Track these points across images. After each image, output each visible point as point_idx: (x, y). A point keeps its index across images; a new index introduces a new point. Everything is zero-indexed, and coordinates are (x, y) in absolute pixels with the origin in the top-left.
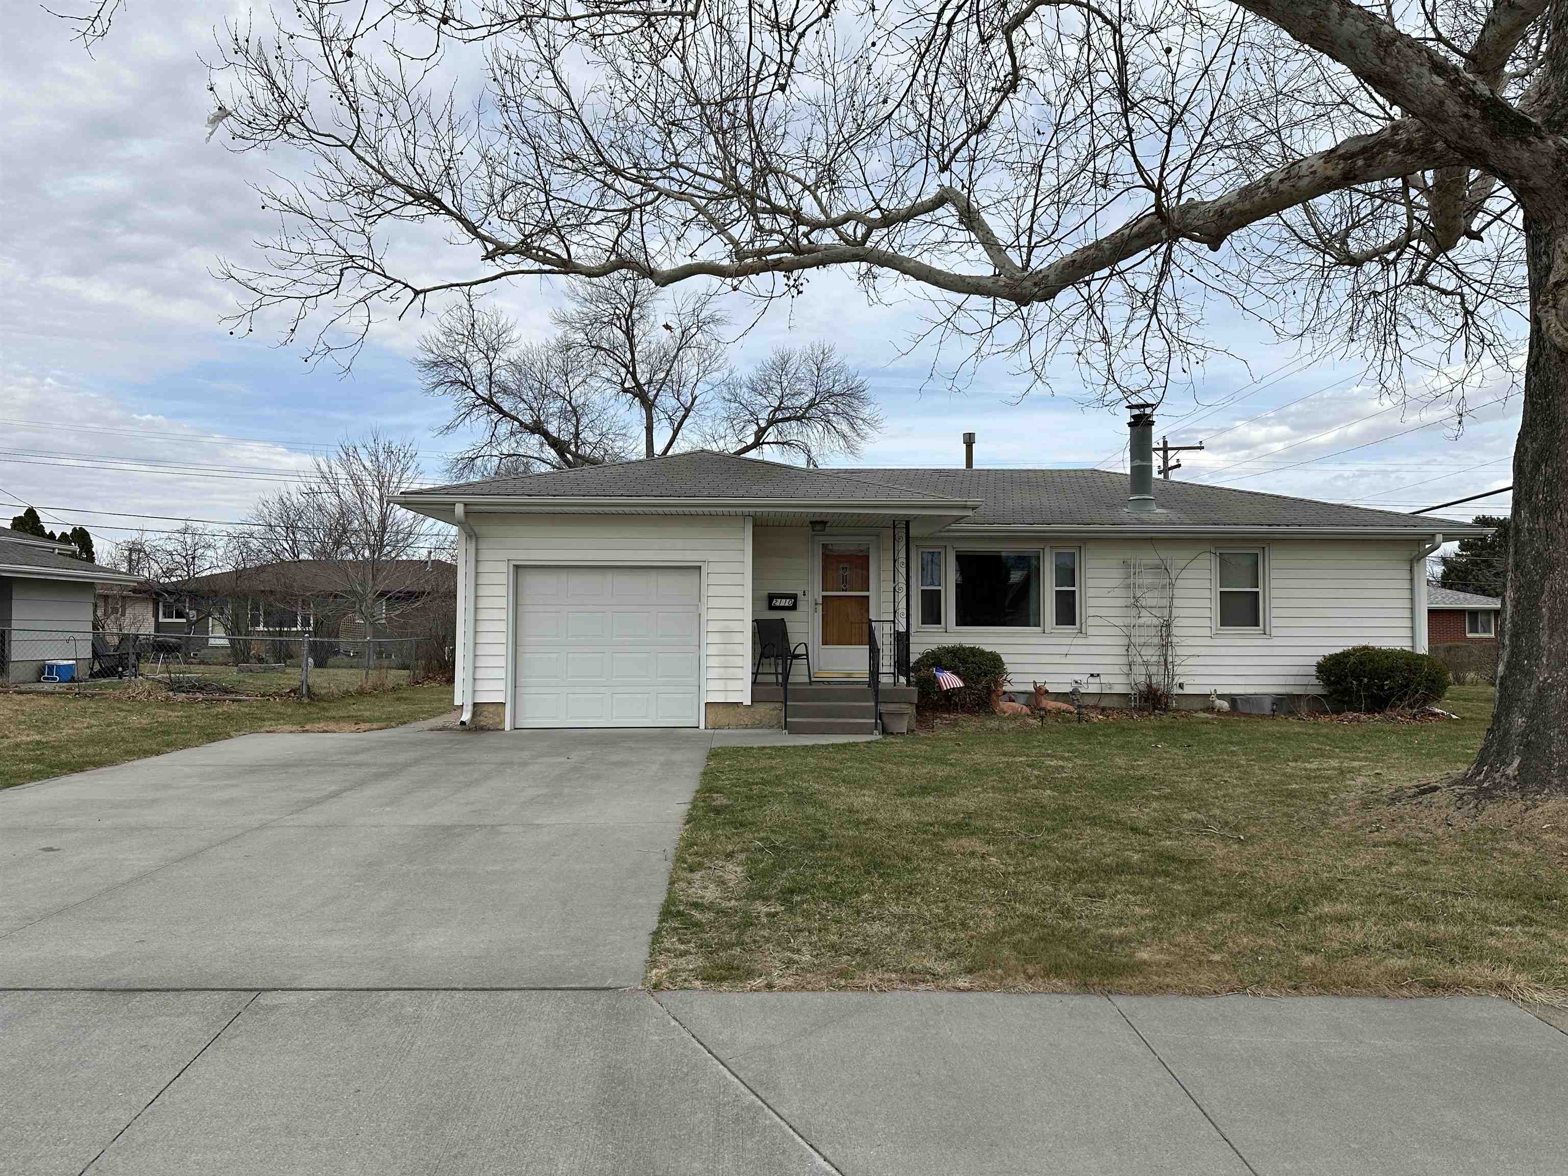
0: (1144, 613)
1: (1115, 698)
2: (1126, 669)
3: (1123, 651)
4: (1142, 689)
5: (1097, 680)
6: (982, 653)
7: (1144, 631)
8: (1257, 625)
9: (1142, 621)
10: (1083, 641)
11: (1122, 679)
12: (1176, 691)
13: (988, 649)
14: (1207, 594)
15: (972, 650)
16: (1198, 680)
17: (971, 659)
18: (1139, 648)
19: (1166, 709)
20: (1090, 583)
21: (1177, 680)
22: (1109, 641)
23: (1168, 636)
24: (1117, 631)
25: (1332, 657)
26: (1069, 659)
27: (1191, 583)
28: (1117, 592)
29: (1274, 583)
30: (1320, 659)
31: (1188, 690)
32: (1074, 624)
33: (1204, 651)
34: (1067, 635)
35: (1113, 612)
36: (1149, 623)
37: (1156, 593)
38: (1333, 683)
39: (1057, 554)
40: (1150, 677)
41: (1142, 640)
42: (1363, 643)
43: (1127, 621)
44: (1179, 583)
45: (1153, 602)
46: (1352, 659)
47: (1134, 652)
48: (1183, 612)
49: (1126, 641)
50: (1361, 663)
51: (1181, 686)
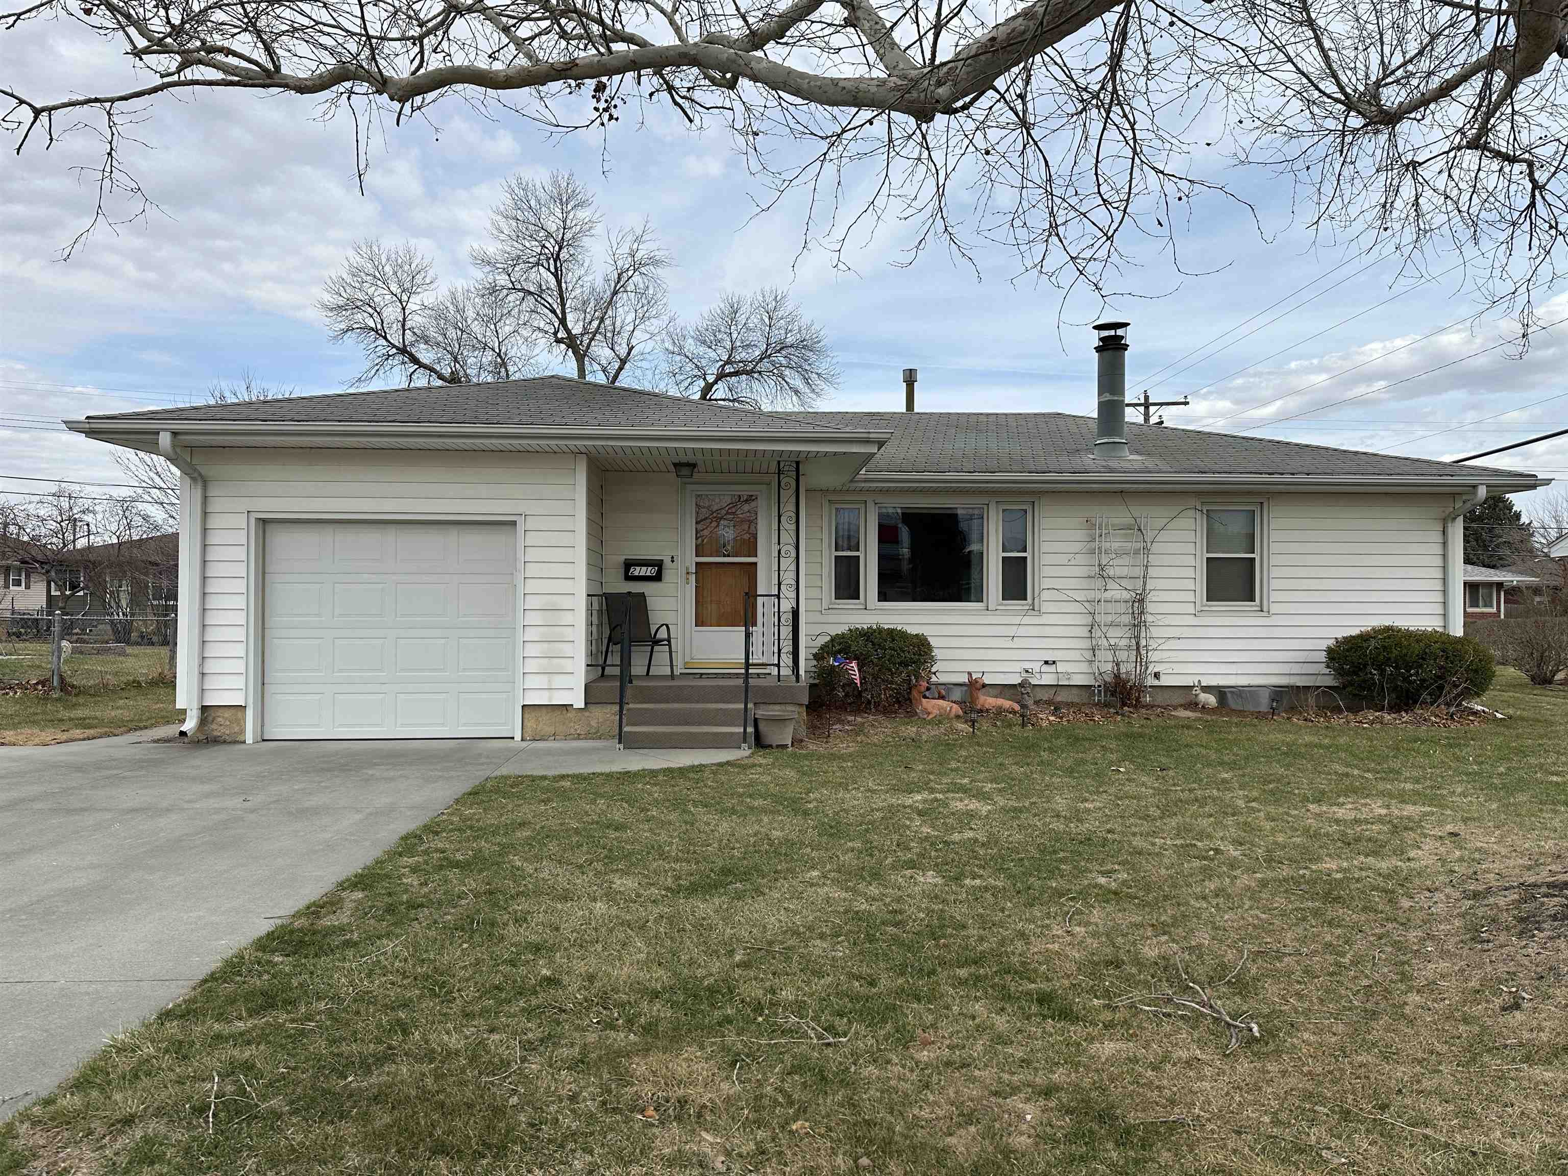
0: (1111, 585)
1: (1075, 691)
2: (1088, 655)
3: (1084, 632)
4: (1108, 679)
5: (1052, 668)
6: (903, 635)
7: (1110, 607)
8: (1252, 599)
9: (1108, 595)
10: (1036, 620)
11: (1084, 667)
12: (1151, 681)
13: (912, 630)
14: (1190, 560)
15: (891, 632)
16: (1178, 668)
17: (888, 644)
18: (1104, 629)
19: (1138, 705)
20: (1045, 547)
21: (1152, 669)
22: (1069, 619)
23: (1142, 613)
24: (1078, 608)
25: (1348, 640)
26: (1018, 643)
27: (1172, 548)
28: (1080, 558)
29: (1274, 548)
30: (1331, 643)
31: (1165, 681)
32: (1025, 599)
33: (1187, 632)
34: (1015, 613)
35: (1073, 583)
36: (1118, 597)
37: (1126, 560)
38: (1348, 673)
39: (1004, 511)
40: (1118, 665)
41: (1110, 618)
42: (1387, 622)
43: (1091, 595)
44: (1155, 548)
45: (1124, 571)
46: (1373, 642)
47: (1099, 634)
48: (1161, 584)
49: (1089, 620)
50: (1384, 648)
51: (1157, 676)
